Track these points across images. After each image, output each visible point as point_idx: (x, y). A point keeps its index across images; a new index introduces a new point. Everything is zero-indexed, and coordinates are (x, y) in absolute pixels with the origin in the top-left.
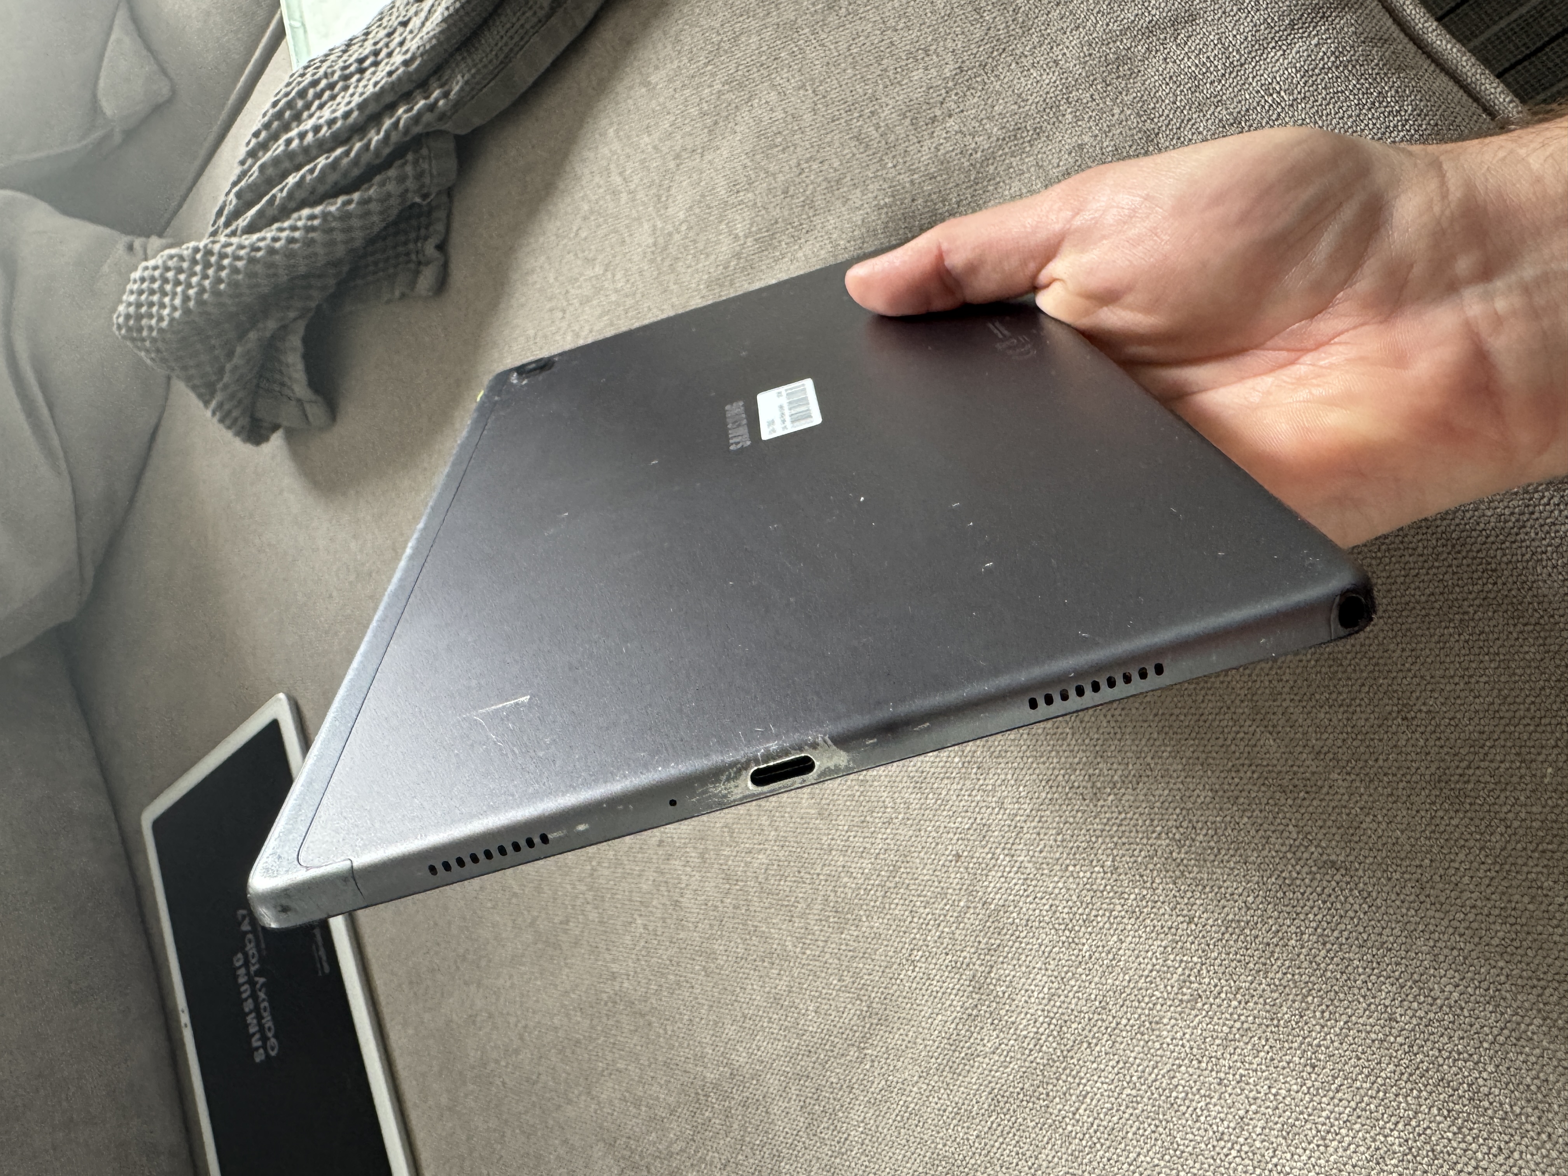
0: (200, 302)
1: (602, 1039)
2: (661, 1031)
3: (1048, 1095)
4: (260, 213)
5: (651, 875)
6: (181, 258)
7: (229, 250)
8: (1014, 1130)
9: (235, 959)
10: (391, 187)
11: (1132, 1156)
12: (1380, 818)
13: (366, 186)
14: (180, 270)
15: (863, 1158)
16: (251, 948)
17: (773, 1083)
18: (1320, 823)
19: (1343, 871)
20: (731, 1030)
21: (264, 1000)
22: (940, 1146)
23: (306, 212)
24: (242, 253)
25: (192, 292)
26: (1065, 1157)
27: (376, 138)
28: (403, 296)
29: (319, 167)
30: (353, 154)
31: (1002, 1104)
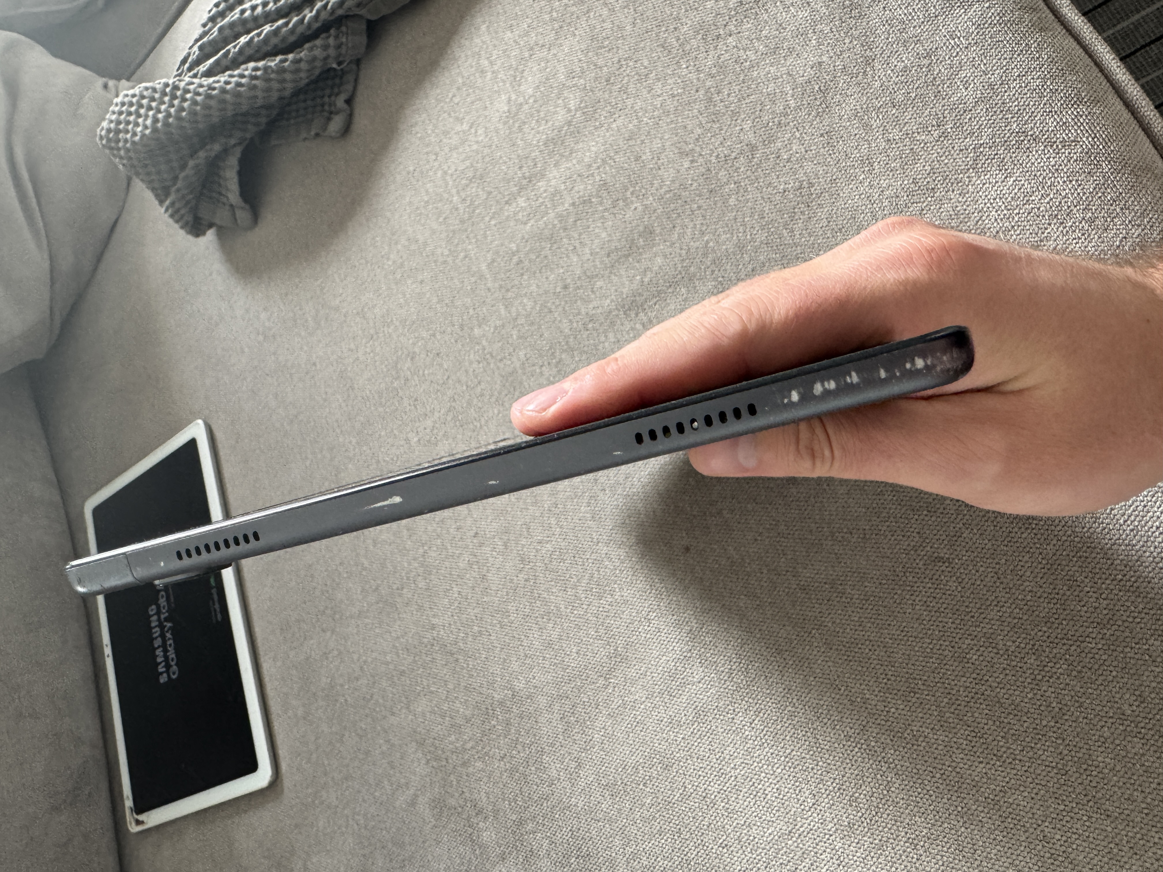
0: (166, 124)
1: (421, 670)
2: (465, 665)
3: (734, 711)
4: (217, 62)
5: (466, 557)
6: (154, 90)
7: (192, 87)
8: (708, 734)
9: (150, 609)
10: (317, 52)
11: (788, 751)
12: (975, 531)
13: (298, 50)
14: (153, 99)
15: (602, 753)
16: (163, 602)
17: (543, 701)
18: (935, 532)
19: (947, 564)
20: (515, 666)
21: (169, 639)
22: (656, 745)
23: (252, 65)
24: (201, 90)
25: (160, 116)
26: (742, 752)
27: (309, 15)
28: (317, 135)
29: (265, 32)
30: (291, 25)
31: (702, 717)
